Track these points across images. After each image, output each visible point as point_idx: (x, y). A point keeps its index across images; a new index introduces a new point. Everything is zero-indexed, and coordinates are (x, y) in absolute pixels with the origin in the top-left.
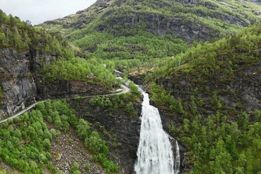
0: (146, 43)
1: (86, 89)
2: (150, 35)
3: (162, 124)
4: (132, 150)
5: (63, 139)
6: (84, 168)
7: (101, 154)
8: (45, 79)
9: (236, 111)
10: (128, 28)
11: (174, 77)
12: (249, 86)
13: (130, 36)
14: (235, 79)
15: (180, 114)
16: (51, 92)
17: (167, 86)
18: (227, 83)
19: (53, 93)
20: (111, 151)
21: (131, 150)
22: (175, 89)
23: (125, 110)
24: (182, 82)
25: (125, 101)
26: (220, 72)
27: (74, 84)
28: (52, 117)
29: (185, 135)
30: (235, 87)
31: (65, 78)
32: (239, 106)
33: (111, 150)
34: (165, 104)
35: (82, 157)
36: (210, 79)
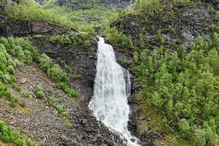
0: (101, 15)
1: (47, 30)
2: (104, 8)
3: (116, 58)
4: (91, 80)
5: (27, 69)
6: (47, 91)
7: (63, 83)
8: (7, 19)
9: (176, 46)
10: (85, 3)
11: (125, 19)
12: (186, 25)
13: (87, 9)
14: (175, 19)
15: (131, 49)
16: (14, 32)
17: (120, 28)
18: (169, 23)
19: (15, 32)
20: (72, 82)
21: (89, 81)
22: (126, 29)
23: (83, 46)
24: (132, 23)
25: (83, 39)
26: (163, 14)
27: (35, 24)
28: (16, 51)
29: (135, 65)
30: (175, 27)
31: (27, 19)
32: (178, 41)
33: (72, 80)
34: (118, 42)
35: (45, 84)
36: (155, 21)
